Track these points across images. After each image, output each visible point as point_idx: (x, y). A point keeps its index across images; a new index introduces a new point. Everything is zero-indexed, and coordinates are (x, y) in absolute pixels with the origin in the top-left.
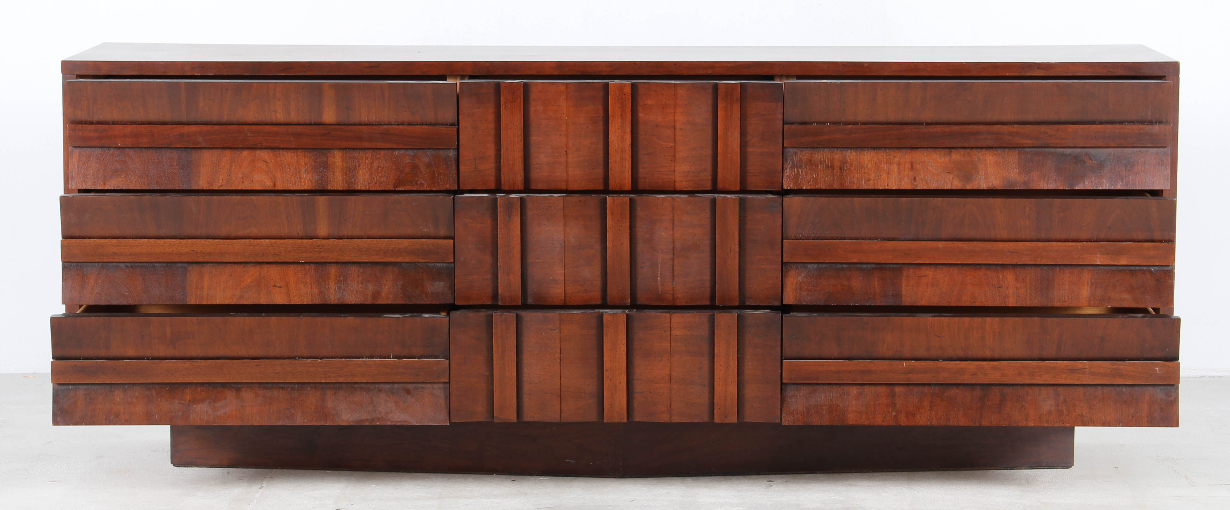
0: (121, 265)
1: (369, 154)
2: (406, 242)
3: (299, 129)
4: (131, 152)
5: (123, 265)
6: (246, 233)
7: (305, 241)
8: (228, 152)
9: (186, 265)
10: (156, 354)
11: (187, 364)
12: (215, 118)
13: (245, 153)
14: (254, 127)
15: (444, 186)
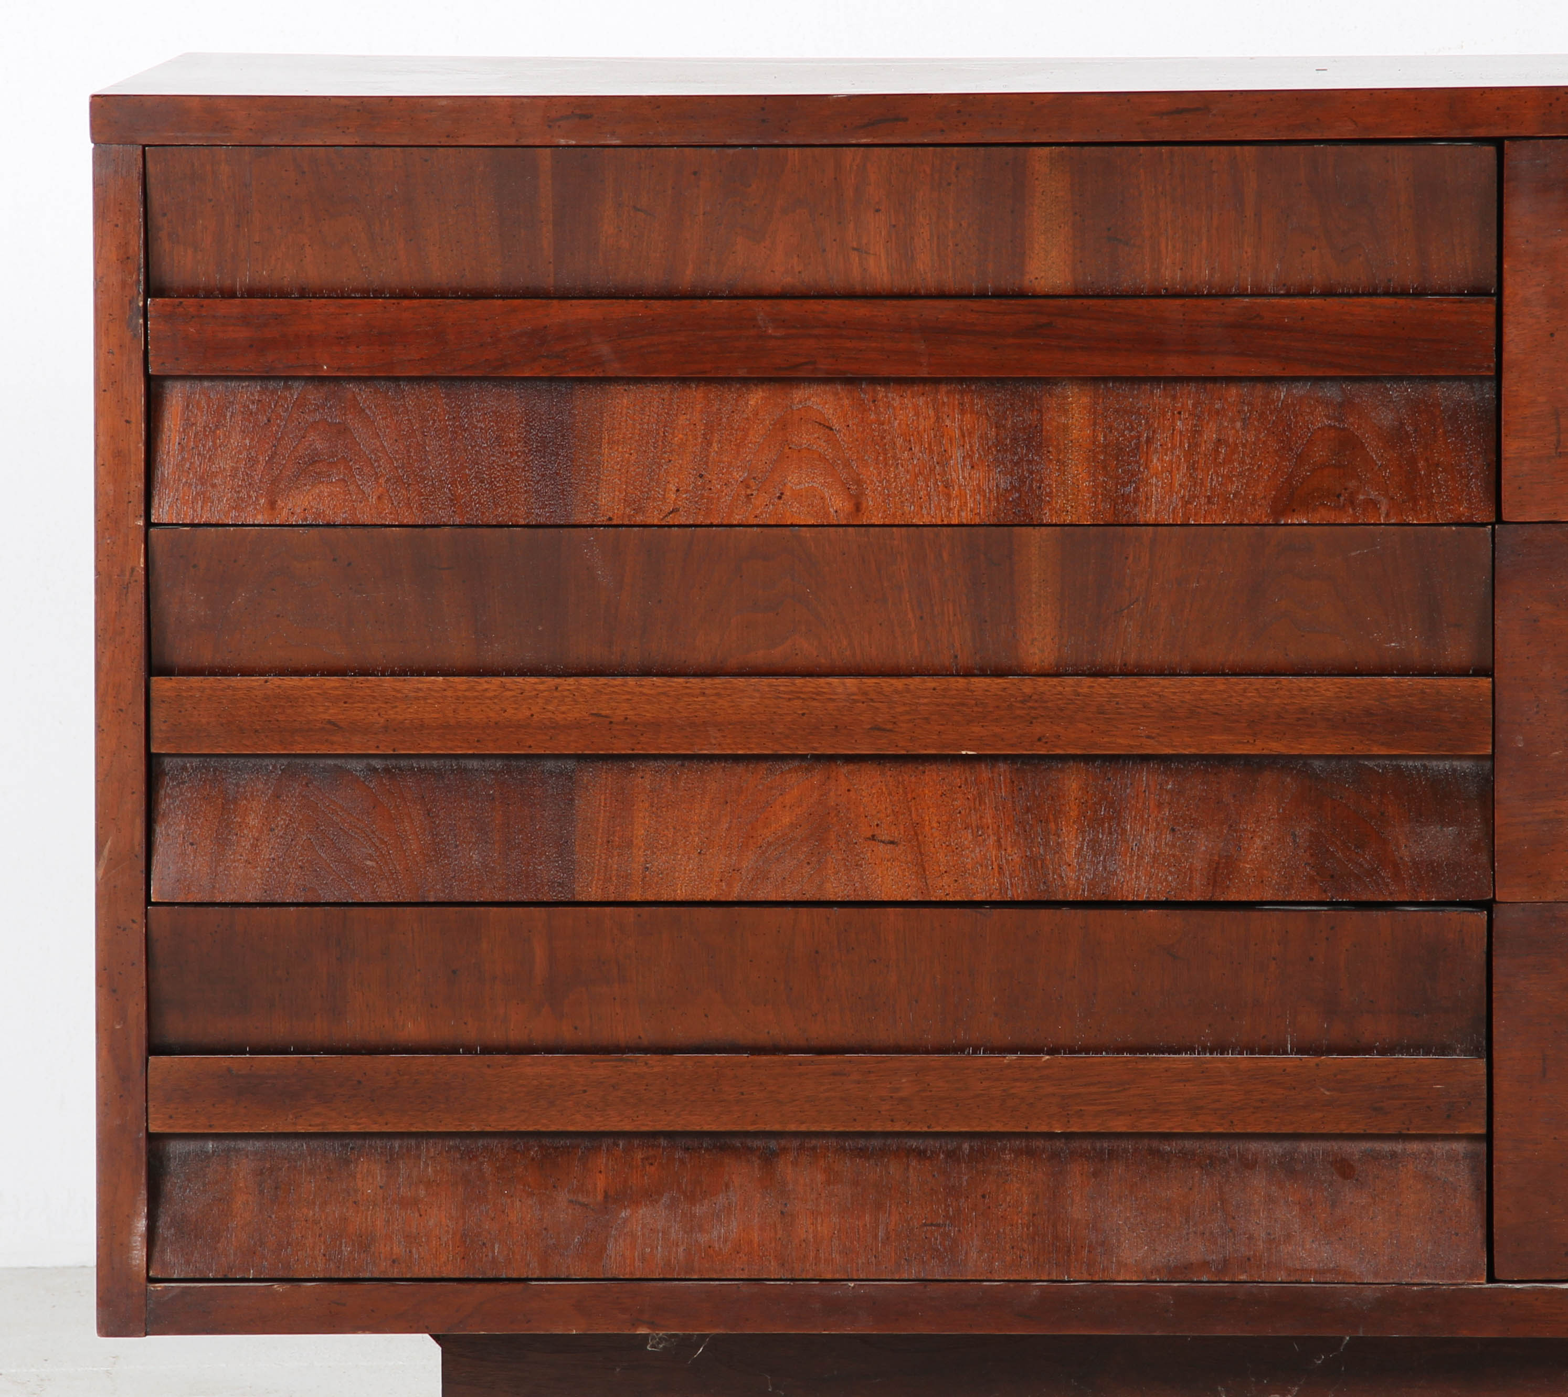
0: (353, 764)
1: (1187, 397)
2: (1328, 686)
3: (943, 311)
4: (363, 394)
5: (356, 766)
6: (777, 654)
7: (980, 683)
8: (696, 394)
9: (571, 765)
10: (496, 1036)
11: (602, 1068)
12: (652, 277)
13: (756, 397)
14: (788, 306)
15: (1449, 511)
